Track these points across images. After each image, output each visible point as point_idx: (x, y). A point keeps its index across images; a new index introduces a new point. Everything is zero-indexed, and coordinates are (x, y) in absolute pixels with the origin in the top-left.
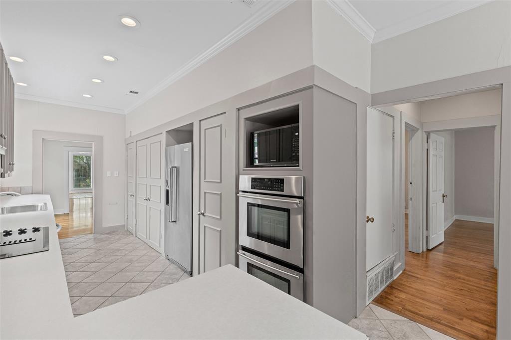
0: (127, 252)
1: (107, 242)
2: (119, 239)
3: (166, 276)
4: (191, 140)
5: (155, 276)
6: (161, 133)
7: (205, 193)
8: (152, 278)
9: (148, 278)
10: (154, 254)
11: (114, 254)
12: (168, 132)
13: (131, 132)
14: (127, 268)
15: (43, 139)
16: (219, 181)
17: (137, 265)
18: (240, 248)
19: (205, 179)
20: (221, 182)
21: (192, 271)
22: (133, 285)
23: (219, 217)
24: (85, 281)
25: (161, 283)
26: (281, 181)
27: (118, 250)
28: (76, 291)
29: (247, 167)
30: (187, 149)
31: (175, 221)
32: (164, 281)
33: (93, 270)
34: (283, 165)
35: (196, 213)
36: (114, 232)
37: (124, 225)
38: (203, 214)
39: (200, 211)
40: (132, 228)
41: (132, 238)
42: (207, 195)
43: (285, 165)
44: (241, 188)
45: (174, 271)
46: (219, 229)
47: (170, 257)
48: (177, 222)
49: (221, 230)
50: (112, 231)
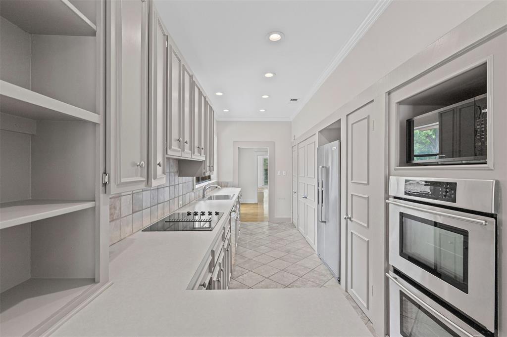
0: (288, 243)
1: (276, 230)
2: (285, 230)
3: (314, 275)
4: (339, 138)
5: (306, 272)
6: (315, 134)
7: (352, 195)
8: (302, 273)
9: (299, 271)
10: (309, 250)
11: (279, 242)
12: (320, 132)
13: (295, 136)
14: (285, 257)
15: (239, 148)
16: (366, 183)
17: (293, 256)
18: (392, 269)
19: (352, 180)
20: (368, 184)
21: (340, 278)
22: (285, 274)
23: (366, 225)
24: (255, 259)
25: (309, 280)
26: (453, 186)
27: (282, 239)
28: (247, 265)
29: (400, 166)
30: (334, 148)
31: (325, 222)
32: (312, 280)
33: (261, 252)
34: (460, 162)
35: (343, 216)
36: (282, 223)
37: (290, 218)
38: (350, 219)
39: (347, 215)
40: (295, 222)
41: (295, 231)
42: (354, 197)
43: (464, 162)
44: (392, 193)
45: (323, 272)
46: (367, 240)
47: (321, 257)
48: (327, 223)
49: (368, 241)
50: (282, 222)
